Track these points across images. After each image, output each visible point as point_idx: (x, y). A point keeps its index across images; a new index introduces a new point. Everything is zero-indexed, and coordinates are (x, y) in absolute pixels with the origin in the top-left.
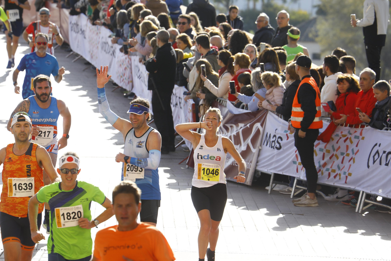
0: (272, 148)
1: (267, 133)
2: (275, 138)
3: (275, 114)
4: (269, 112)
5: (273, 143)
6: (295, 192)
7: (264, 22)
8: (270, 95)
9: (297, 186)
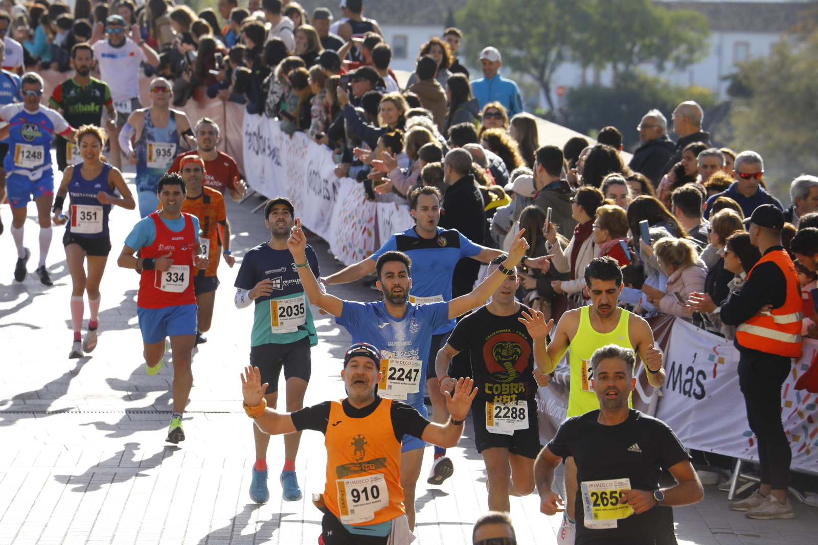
0: (687, 396)
1: (674, 363)
2: (690, 373)
3: (691, 323)
4: (678, 319)
5: (688, 385)
6: (737, 487)
7: (655, 128)
8: (676, 284)
9: (741, 475)
